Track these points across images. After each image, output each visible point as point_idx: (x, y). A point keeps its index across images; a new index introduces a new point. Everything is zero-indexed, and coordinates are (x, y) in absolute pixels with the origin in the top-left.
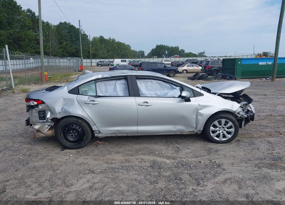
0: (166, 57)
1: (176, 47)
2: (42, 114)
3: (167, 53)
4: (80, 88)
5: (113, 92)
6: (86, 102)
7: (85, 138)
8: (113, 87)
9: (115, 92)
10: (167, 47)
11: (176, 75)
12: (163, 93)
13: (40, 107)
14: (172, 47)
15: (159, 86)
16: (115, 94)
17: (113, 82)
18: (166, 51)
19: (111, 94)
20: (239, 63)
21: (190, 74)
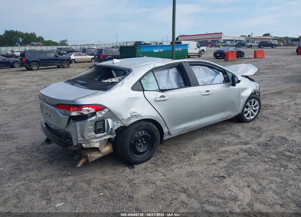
0: (21, 45)
1: (31, 34)
2: (100, 125)
3: (21, 40)
4: (142, 81)
5: (167, 84)
6: (156, 100)
7: (155, 145)
8: (165, 77)
9: (169, 83)
10: (21, 33)
11: (70, 65)
12: (209, 80)
13: (99, 115)
14: (27, 34)
15: (204, 73)
16: (169, 86)
17: (166, 72)
18: (20, 38)
19: (165, 87)
20: (139, 50)
21: (78, 64)
